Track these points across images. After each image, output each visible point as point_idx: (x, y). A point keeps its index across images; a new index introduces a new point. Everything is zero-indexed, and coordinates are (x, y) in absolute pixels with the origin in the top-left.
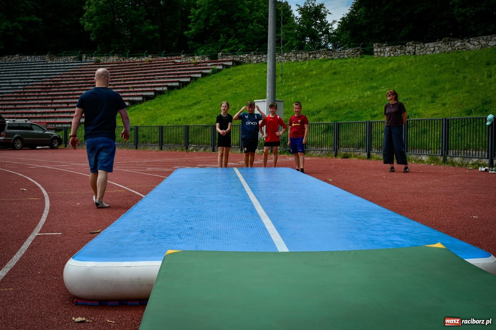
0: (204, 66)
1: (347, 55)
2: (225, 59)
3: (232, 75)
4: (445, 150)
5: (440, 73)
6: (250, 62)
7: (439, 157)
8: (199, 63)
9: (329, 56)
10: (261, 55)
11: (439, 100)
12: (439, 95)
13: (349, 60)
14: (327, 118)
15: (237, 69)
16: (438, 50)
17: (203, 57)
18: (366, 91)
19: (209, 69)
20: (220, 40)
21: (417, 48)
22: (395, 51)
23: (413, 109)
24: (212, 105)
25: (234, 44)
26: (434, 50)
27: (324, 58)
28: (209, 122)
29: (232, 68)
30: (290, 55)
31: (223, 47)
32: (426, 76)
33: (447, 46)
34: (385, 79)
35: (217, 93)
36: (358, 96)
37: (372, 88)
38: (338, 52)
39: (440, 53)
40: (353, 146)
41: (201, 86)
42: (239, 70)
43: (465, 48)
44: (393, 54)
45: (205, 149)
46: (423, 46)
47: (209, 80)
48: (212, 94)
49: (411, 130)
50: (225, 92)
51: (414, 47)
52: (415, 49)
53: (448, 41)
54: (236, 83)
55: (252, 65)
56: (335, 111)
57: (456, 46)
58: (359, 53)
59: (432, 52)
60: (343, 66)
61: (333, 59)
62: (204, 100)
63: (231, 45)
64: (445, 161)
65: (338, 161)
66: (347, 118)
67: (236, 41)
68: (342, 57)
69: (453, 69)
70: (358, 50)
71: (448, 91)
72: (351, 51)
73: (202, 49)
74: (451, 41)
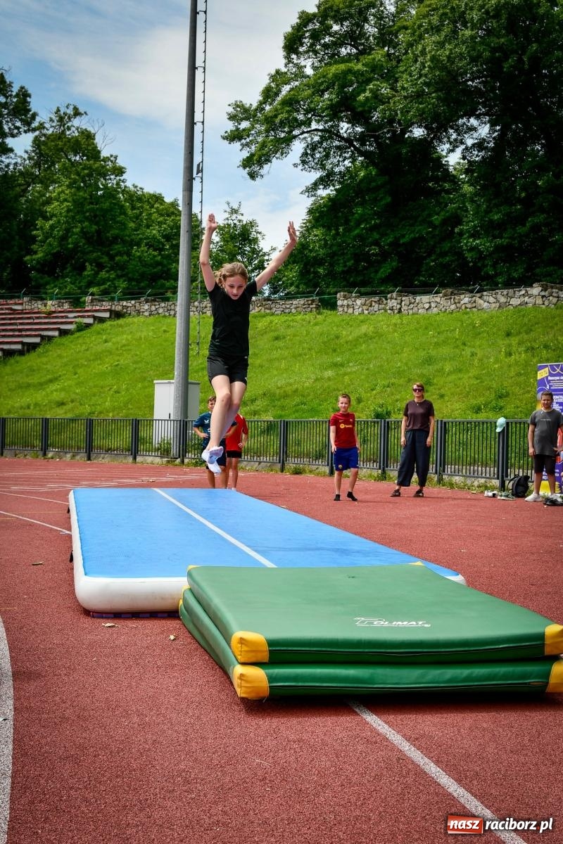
0: (62, 317)
1: (296, 308)
2: (98, 308)
3: (109, 334)
4: (440, 466)
5: (437, 344)
6: (139, 313)
7: (433, 475)
8: (54, 312)
9: (267, 309)
10: (157, 303)
11: (435, 389)
12: (435, 381)
13: (299, 317)
14: (266, 411)
15: (118, 324)
16: (436, 307)
17: (60, 302)
18: (326, 369)
19: (71, 323)
20: (86, 273)
21: (403, 303)
22: (371, 306)
23: (397, 401)
24: (79, 384)
25: (108, 279)
26: (430, 307)
27: (259, 311)
28: (77, 412)
29: (108, 323)
30: (204, 305)
31: (90, 284)
32: (417, 349)
33: (449, 303)
34: (356, 350)
35: (86, 363)
36: (313, 377)
37: (335, 365)
38: (281, 303)
39: (439, 314)
40: (308, 456)
41: (59, 352)
42: (121, 326)
43: (475, 307)
44: (367, 310)
45: (74, 456)
46: (413, 301)
47: (72, 342)
48: (78, 365)
49: (393, 433)
50: (99, 362)
51: (399, 301)
52: (401, 304)
53: (451, 295)
54: (117, 349)
55: (141, 319)
56: (279, 400)
57: (462, 302)
58: (314, 306)
59: (427, 309)
60: (289, 326)
61: (273, 314)
62: (64, 375)
63: (103, 282)
64: (440, 480)
65: (286, 479)
66: (297, 411)
67: (112, 274)
68: (287, 311)
69: (457, 339)
70: (313, 301)
71: (448, 374)
72: (302, 302)
73: (55, 286)
74: (455, 294)
